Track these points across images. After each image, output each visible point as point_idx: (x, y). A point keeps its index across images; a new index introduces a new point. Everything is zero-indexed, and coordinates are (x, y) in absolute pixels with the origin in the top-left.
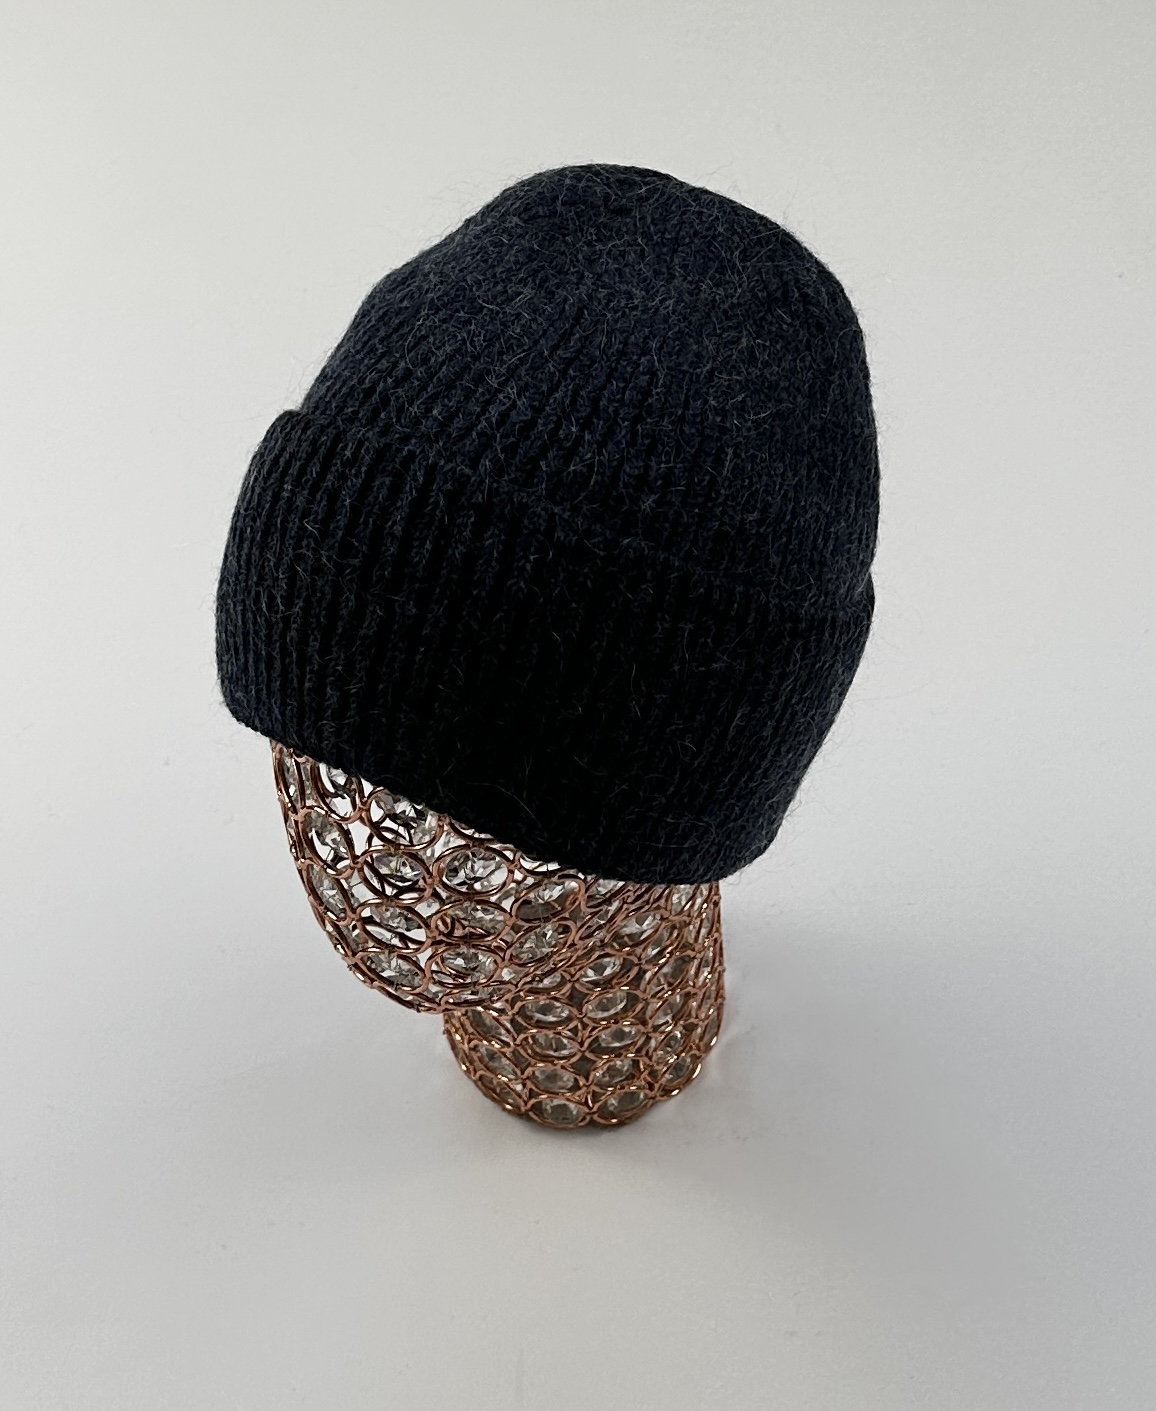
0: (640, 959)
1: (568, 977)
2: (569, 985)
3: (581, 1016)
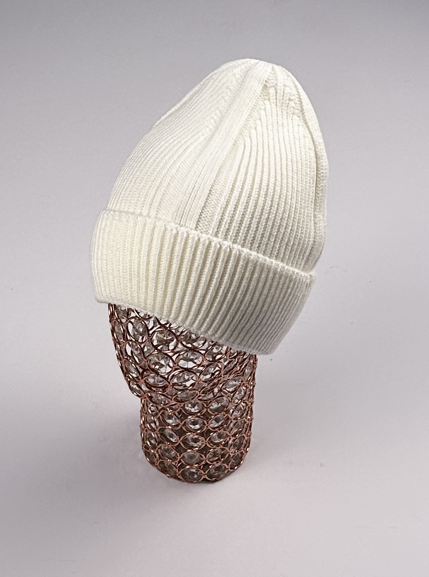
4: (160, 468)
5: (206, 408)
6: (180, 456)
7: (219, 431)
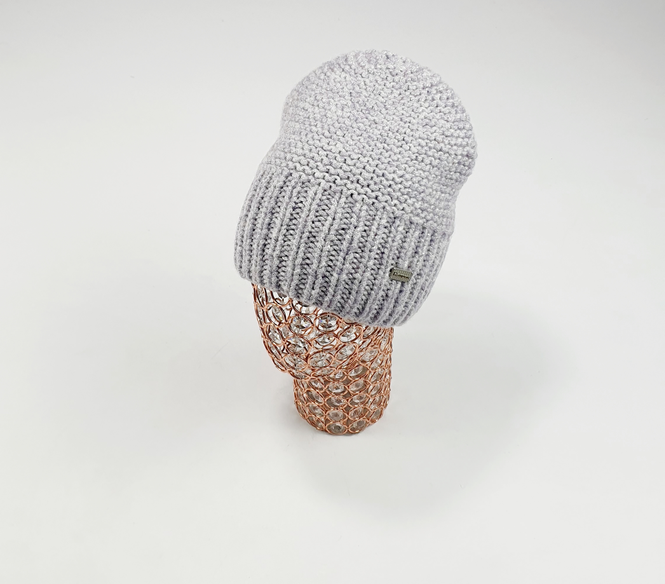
0: (370, 367)
1: (346, 374)
2: (346, 377)
3: (348, 389)
4: (309, 422)
5: (346, 375)
6: (326, 413)
7: (359, 394)
